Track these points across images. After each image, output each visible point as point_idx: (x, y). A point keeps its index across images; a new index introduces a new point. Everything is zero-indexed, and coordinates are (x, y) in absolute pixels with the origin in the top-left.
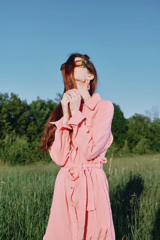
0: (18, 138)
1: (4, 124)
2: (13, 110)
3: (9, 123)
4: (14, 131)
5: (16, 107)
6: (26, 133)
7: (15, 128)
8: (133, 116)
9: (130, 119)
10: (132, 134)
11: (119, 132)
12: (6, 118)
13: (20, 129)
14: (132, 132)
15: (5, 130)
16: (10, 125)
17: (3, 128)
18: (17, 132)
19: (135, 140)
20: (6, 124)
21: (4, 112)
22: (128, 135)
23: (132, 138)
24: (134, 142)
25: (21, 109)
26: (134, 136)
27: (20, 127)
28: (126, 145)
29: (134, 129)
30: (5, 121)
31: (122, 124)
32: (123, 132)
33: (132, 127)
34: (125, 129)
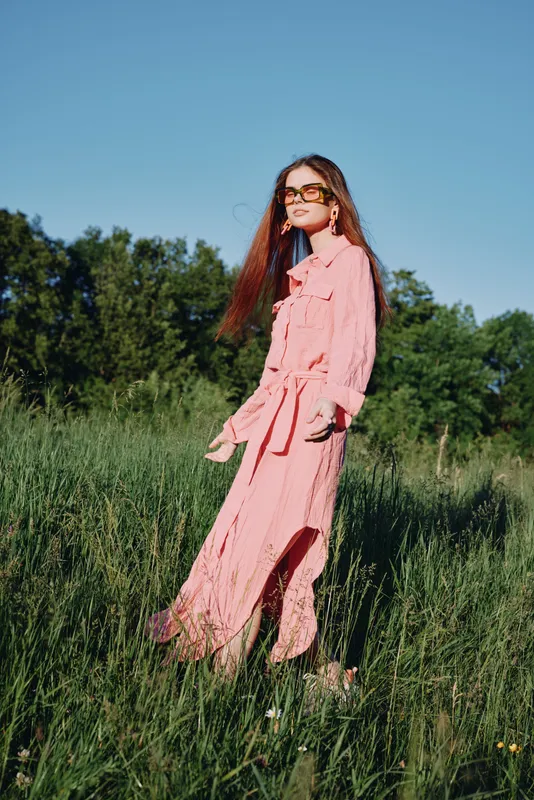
1: (163, 332)
2: (198, 294)
3: (178, 331)
4: (192, 357)
5: (207, 286)
6: (229, 373)
12: (172, 316)
13: (214, 358)
15: (163, 354)
16: (181, 337)
17: (160, 347)
18: (201, 362)
20: (169, 333)
21: (167, 297)
25: (222, 296)
27: (213, 349)
30: (165, 324)
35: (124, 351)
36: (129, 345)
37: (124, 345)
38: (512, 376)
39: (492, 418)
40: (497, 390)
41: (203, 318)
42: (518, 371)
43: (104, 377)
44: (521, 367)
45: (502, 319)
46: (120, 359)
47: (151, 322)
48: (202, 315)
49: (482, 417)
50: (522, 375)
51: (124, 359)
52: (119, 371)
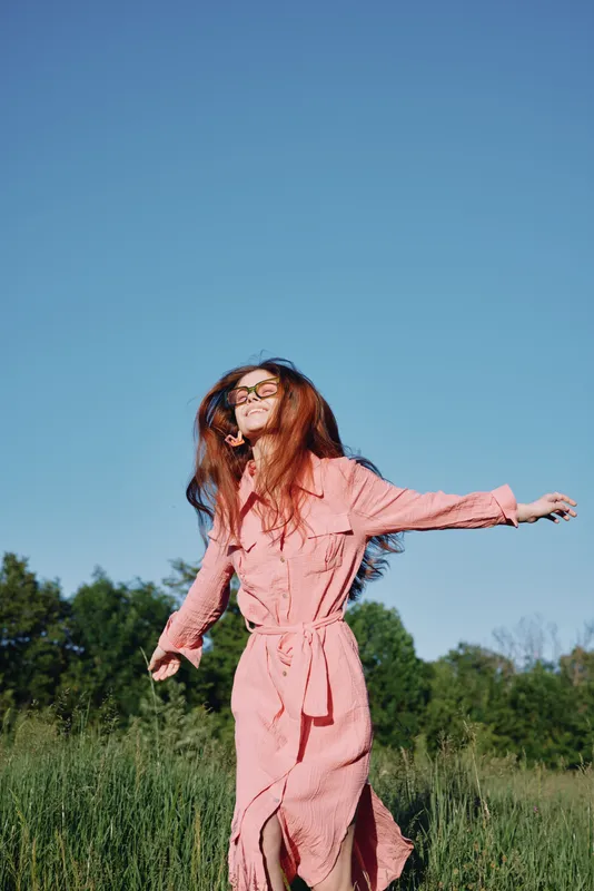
0: (22, 717)
5: (18, 604)
7: (13, 684)
9: (442, 661)
10: (445, 716)
11: (399, 710)
13: (32, 687)
14: (447, 708)
22: (429, 718)
25: (37, 615)
27: (28, 681)
29: (451, 698)
31: (408, 679)
32: (411, 708)
33: (445, 690)
34: (419, 697)
38: (371, 675)
42: (376, 668)
44: (379, 663)
50: (381, 672)
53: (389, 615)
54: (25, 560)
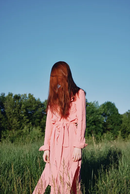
0: (34, 128)
1: (23, 117)
2: (30, 107)
3: (27, 117)
4: (31, 123)
5: (32, 104)
6: (40, 125)
7: (31, 121)
8: (127, 112)
9: (125, 114)
10: (125, 126)
12: (25, 113)
13: (36, 122)
14: (125, 124)
15: (23, 123)
16: (27, 118)
17: (22, 121)
18: (33, 124)
19: (127, 131)
20: (25, 117)
21: (23, 109)
22: (122, 127)
23: (125, 130)
24: (127, 133)
25: (36, 106)
26: (127, 128)
27: (35, 120)
28: (120, 135)
29: (127, 122)
30: (23, 115)
31: (117, 119)
32: (118, 125)
33: (125, 121)
34: (119, 122)
35: (14, 122)
36: (15, 121)
37: (14, 121)
38: (109, 118)
39: (105, 128)
40: (105, 121)
41: (32, 112)
42: (110, 116)
43: (9, 129)
44: (111, 115)
45: (105, 104)
46: (13, 124)
47: (19, 115)
48: (31, 111)
49: (103, 128)
50: (111, 117)
51: (14, 124)
52: (12, 128)
53: (113, 104)
54: (33, 95)
